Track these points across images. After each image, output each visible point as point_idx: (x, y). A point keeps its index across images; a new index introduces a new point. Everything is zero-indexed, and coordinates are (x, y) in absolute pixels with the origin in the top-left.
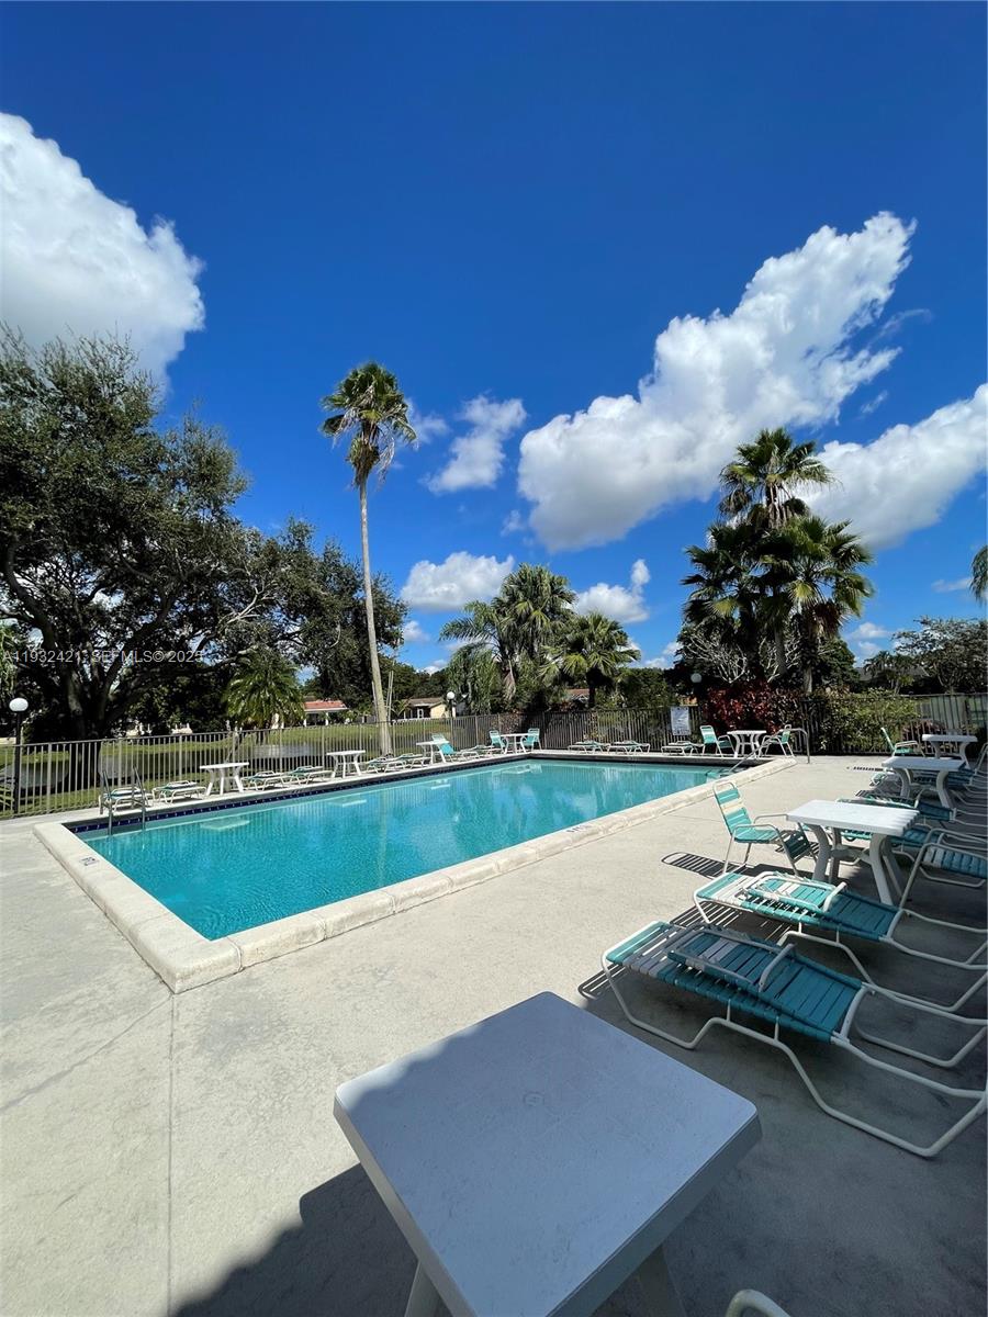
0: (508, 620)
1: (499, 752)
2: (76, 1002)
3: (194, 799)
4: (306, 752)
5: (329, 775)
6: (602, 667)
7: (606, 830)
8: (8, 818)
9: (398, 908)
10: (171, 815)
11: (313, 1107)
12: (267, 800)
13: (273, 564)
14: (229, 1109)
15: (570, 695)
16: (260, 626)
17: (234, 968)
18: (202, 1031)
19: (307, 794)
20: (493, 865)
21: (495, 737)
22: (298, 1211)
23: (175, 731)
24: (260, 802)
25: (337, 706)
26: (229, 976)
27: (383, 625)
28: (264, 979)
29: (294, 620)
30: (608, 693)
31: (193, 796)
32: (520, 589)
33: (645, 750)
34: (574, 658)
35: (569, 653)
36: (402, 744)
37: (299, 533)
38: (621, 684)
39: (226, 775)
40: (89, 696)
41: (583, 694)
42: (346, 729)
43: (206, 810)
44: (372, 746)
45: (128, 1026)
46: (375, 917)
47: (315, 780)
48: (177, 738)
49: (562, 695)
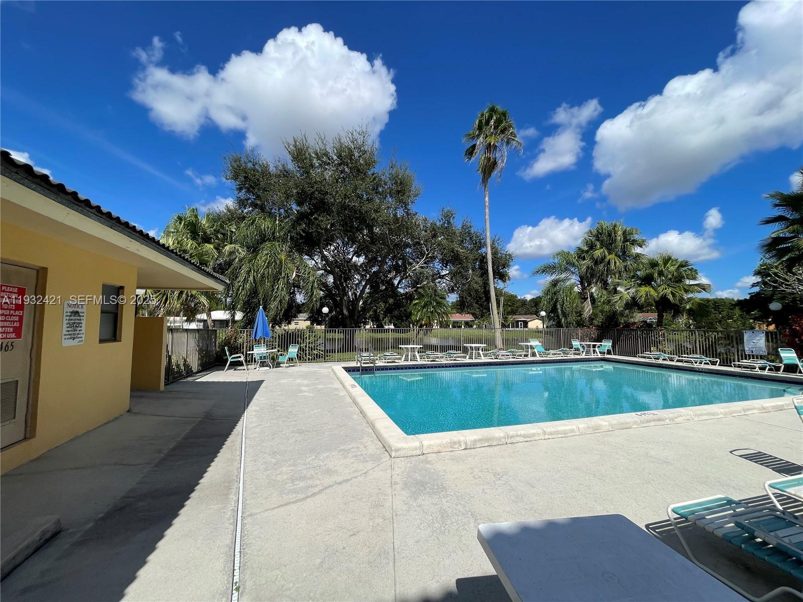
0: (587, 262)
1: (579, 354)
2: (352, 450)
3: (396, 362)
4: (451, 343)
5: (465, 357)
6: (670, 297)
7: (672, 419)
8: (322, 362)
9: (509, 441)
10: (387, 369)
11: (462, 536)
12: (432, 367)
13: (434, 236)
14: (419, 521)
15: (638, 317)
16: (428, 271)
17: (419, 452)
18: (405, 479)
19: (453, 366)
20: (574, 427)
21: (576, 343)
22: (455, 585)
23: (386, 327)
24: (428, 367)
25: (469, 318)
26: (417, 456)
27: (498, 268)
28: (434, 462)
29: (446, 267)
30: (674, 316)
31: (396, 361)
32: (598, 240)
33: (714, 363)
34: (644, 290)
35: (640, 285)
36: (509, 343)
37: (448, 217)
38: (690, 310)
39: (411, 352)
40: (351, 308)
41: (652, 317)
42: (474, 331)
43: (402, 369)
44: (491, 343)
45: (373, 467)
46: (495, 443)
47: (457, 359)
48: (389, 330)
49: (631, 317)
